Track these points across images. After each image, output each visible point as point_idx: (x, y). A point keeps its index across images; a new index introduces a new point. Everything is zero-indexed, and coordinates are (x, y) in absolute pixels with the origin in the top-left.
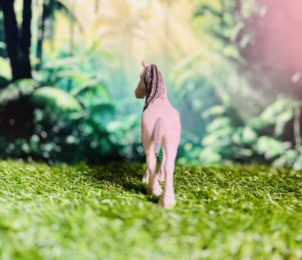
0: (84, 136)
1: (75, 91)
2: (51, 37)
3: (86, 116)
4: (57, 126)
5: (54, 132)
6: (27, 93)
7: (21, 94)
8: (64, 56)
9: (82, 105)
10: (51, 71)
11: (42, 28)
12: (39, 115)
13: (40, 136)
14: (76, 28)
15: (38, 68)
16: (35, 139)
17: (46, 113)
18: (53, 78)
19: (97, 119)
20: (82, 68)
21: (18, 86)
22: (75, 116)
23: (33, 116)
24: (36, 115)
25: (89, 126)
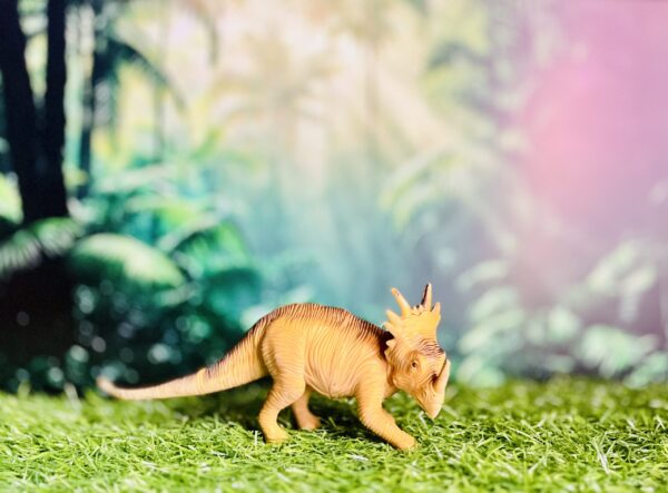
0: (191, 344)
1: (169, 242)
2: (112, 124)
3: (195, 298)
4: (129, 323)
5: (122, 338)
6: (58, 251)
7: (43, 254)
8: (141, 163)
9: (184, 272)
10: (112, 199)
11: (90, 102)
12: (86, 300)
13: (89, 349)
14: (169, 103)
15: (83, 193)
16: (78, 354)
17: (102, 296)
18: (118, 215)
19: (220, 303)
20: (184, 191)
21: (35, 235)
22: (169, 299)
23: (71, 303)
24: (79, 300)
25: (203, 320)
